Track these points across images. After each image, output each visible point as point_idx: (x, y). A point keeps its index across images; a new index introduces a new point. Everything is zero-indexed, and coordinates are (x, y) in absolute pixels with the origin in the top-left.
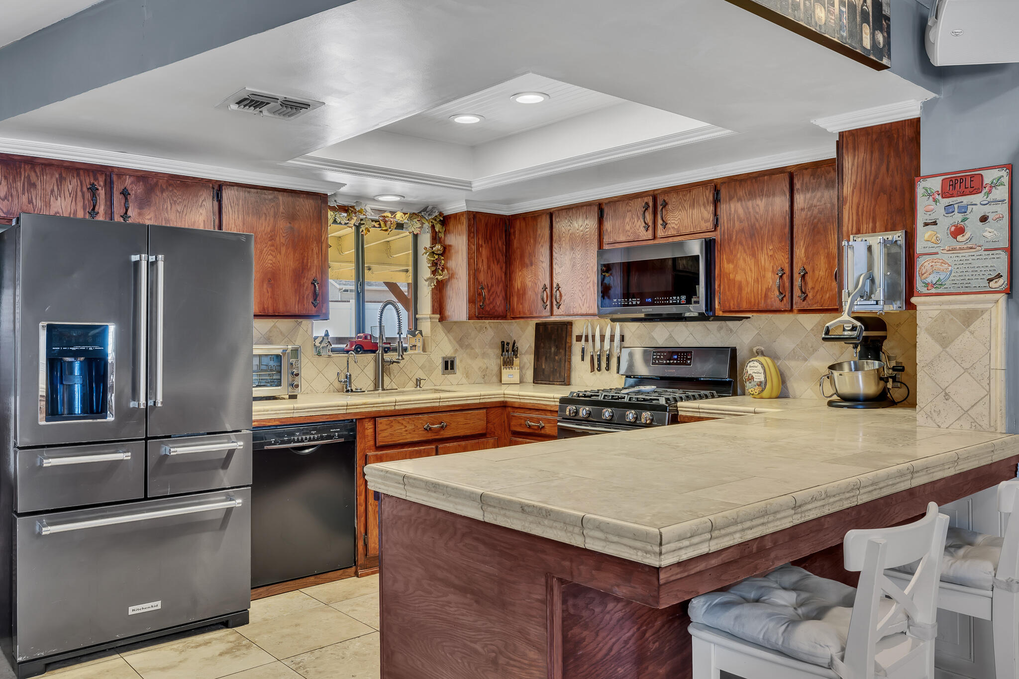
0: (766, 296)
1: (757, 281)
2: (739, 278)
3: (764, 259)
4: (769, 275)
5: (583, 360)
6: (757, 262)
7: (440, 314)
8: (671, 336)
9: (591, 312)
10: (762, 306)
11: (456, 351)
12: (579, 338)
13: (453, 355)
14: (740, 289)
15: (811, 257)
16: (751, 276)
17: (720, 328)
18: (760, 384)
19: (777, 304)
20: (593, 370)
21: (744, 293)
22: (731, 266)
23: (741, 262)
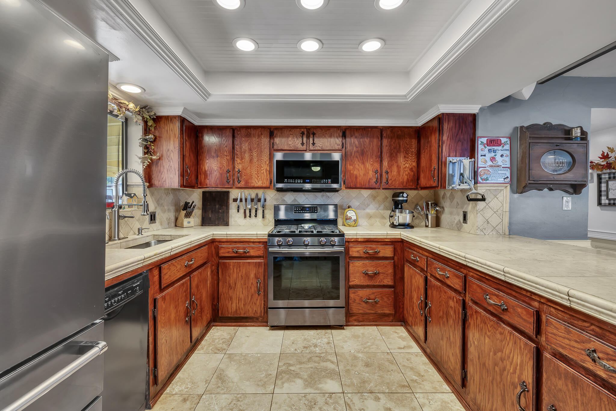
0: (369, 182)
1: (365, 175)
2: (355, 173)
3: (368, 165)
4: (371, 172)
5: (238, 211)
6: (365, 167)
7: (149, 183)
8: (295, 200)
9: (264, 185)
10: (367, 186)
11: (156, 208)
12: (235, 200)
13: (155, 211)
14: (356, 178)
15: (390, 166)
16: (362, 173)
17: (323, 196)
18: (354, 221)
19: (374, 185)
20: (245, 217)
21: (358, 180)
22: (351, 167)
23: (357, 166)
